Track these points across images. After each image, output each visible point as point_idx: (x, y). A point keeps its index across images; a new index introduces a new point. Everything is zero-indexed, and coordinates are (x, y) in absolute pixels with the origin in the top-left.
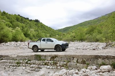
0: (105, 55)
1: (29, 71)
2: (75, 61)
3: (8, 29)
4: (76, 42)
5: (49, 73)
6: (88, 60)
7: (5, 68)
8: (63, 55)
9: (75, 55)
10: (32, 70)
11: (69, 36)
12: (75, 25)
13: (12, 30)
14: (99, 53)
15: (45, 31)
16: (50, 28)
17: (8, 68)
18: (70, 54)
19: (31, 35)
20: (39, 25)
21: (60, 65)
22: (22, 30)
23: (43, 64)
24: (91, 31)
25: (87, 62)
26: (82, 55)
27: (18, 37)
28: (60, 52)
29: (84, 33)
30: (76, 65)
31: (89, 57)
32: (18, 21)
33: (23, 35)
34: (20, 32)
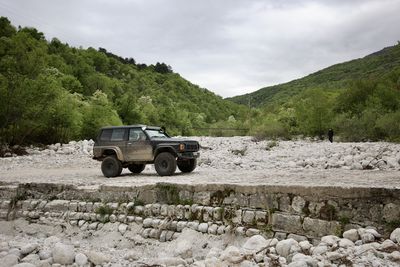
1: (139, 238)
2: (298, 210)
3: (69, 98)
4: (300, 142)
5: (205, 246)
6: (345, 205)
7: (63, 227)
8: (253, 185)
9: (296, 188)
10: (149, 237)
11: (275, 120)
12: (293, 81)
13: (81, 102)
14: (386, 181)
15: (188, 102)
16: (206, 91)
17: (73, 225)
18: (279, 184)
19: (144, 116)
20: (170, 82)
21: (243, 222)
22: (114, 100)
23: (187, 216)
24: (355, 101)
25: (341, 214)
26: (322, 188)
27: (101, 124)
28: (245, 177)
29: (329, 106)
30: (302, 221)
31: (349, 196)
32: (101, 72)
33: (116, 118)
34: (107, 106)
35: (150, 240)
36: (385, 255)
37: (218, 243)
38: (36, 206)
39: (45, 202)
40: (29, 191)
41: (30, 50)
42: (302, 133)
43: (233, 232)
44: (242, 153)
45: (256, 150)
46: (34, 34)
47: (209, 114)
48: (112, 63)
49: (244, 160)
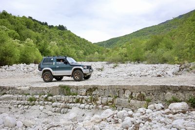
0: (178, 85)
1: (50, 113)
2: (128, 96)
3: (13, 42)
4: (128, 64)
5: (83, 115)
6: (149, 93)
7: (10, 108)
8: (106, 85)
9: (127, 86)
11: (117, 54)
12: (126, 35)
13: (19, 44)
14: (167, 82)
15: (75, 45)
16: (84, 39)
17: (15, 107)
18: (119, 84)
19: (53, 52)
20: (66, 35)
21: (102, 103)
22: (37, 43)
23: (74, 101)
24: (154, 45)
25: (147, 98)
26: (138, 86)
27: (30, 55)
28: (103, 81)
29: (142, 47)
30: (129, 102)
31: (150, 89)
32: (30, 29)
33: (38, 53)
34: (33, 46)
35: (56, 113)
36: (166, 116)
37: (90, 113)
42: (130, 60)
43: (97, 108)
44: (102, 70)
45: (108, 69)
47: (85, 51)
48: (35, 25)
49: (103, 73)
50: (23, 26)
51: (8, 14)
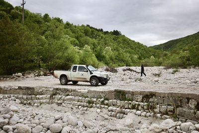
2: (193, 107)
3: (73, 49)
5: (140, 123)
7: (72, 108)
8: (166, 92)
9: (191, 95)
10: (111, 116)
11: (177, 58)
12: (188, 37)
13: (79, 51)
15: (130, 49)
16: (138, 43)
17: (76, 108)
18: (181, 92)
19: (107, 57)
20: (120, 40)
22: (93, 49)
23: (130, 107)
28: (161, 88)
30: (195, 113)
32: (88, 36)
33: (94, 58)
34: (90, 52)
35: (112, 118)
37: (147, 121)
38: (60, 98)
39: (64, 97)
40: (58, 92)
41: (57, 27)
42: (194, 65)
43: (155, 116)
44: (159, 75)
45: (167, 74)
46: (59, 20)
47: (140, 55)
48: (92, 32)
49: (160, 79)
50: (82, 34)
51: (70, 24)
